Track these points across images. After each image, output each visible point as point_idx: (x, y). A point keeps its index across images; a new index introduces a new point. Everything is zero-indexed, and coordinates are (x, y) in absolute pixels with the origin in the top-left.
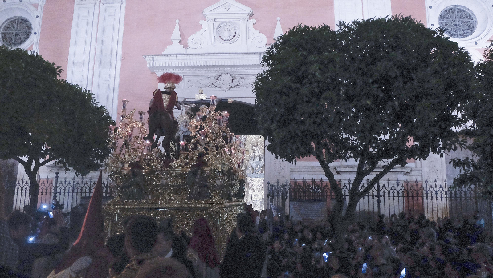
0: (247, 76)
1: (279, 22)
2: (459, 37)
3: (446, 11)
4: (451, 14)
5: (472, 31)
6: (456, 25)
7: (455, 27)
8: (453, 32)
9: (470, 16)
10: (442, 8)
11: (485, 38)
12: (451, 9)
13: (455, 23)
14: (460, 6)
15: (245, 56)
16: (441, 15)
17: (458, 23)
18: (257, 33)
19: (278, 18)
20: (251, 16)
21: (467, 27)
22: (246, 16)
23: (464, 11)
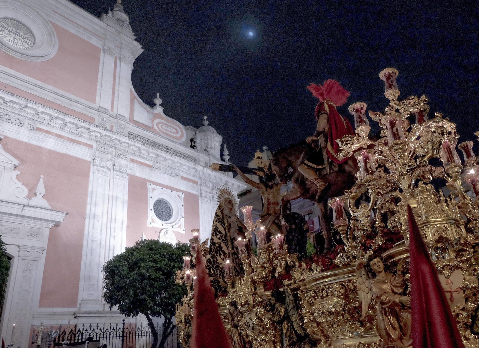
0: (2, 222)
1: (41, 180)
2: (163, 220)
3: (158, 201)
4: (160, 204)
5: (170, 217)
6: (162, 212)
7: (161, 213)
8: (160, 216)
9: (169, 207)
10: (156, 199)
11: (177, 225)
12: (160, 200)
13: (161, 210)
14: (165, 200)
15: (8, 205)
16: (155, 203)
17: (163, 211)
18: (19, 184)
19: (42, 176)
20: (16, 167)
21: (168, 214)
22: (12, 167)
23: (167, 203)
